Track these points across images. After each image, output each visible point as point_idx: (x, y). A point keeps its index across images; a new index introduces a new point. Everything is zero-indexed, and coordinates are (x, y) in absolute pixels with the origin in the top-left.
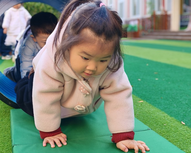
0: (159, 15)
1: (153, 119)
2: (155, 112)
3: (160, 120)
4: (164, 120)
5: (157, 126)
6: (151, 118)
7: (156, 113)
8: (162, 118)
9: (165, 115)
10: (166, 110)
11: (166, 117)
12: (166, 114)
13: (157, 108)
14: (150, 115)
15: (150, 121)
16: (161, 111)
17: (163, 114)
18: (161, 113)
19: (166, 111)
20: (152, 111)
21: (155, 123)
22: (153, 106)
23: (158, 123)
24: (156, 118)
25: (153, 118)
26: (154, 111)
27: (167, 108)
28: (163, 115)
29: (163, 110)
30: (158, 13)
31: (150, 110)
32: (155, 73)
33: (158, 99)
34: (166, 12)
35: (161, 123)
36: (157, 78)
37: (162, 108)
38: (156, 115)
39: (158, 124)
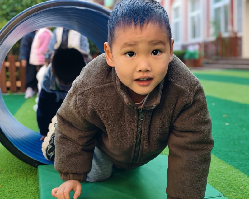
0: (226, 38)
1: (225, 180)
2: (227, 170)
3: (234, 182)
4: (240, 181)
5: (231, 190)
6: (223, 178)
7: (228, 172)
8: (237, 178)
9: (240, 175)
10: (242, 167)
11: (241, 178)
12: (243, 174)
13: (230, 165)
14: (221, 174)
15: (221, 182)
16: (236, 169)
17: (238, 173)
18: (236, 171)
19: (242, 169)
20: (223, 168)
21: (227, 186)
22: (224, 162)
23: (232, 186)
24: (229, 179)
25: (224, 178)
26: (226, 168)
27: (243, 164)
28: (238, 175)
29: (238, 168)
30: (225, 35)
31: (221, 168)
32: (224, 116)
33: (230, 152)
34: (235, 33)
35: (236, 185)
36: (227, 123)
37: (236, 165)
38: (228, 175)
39: (231, 188)
